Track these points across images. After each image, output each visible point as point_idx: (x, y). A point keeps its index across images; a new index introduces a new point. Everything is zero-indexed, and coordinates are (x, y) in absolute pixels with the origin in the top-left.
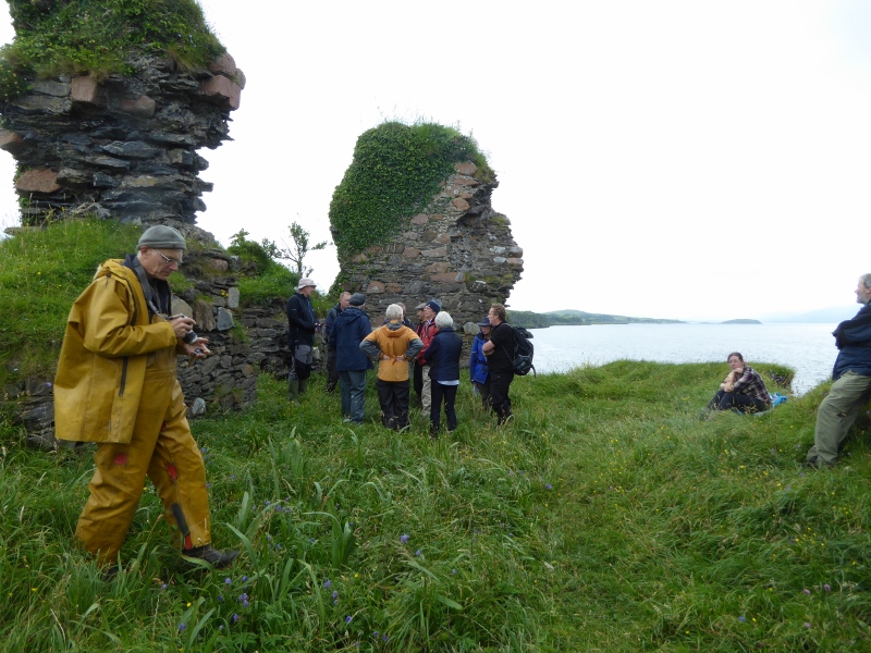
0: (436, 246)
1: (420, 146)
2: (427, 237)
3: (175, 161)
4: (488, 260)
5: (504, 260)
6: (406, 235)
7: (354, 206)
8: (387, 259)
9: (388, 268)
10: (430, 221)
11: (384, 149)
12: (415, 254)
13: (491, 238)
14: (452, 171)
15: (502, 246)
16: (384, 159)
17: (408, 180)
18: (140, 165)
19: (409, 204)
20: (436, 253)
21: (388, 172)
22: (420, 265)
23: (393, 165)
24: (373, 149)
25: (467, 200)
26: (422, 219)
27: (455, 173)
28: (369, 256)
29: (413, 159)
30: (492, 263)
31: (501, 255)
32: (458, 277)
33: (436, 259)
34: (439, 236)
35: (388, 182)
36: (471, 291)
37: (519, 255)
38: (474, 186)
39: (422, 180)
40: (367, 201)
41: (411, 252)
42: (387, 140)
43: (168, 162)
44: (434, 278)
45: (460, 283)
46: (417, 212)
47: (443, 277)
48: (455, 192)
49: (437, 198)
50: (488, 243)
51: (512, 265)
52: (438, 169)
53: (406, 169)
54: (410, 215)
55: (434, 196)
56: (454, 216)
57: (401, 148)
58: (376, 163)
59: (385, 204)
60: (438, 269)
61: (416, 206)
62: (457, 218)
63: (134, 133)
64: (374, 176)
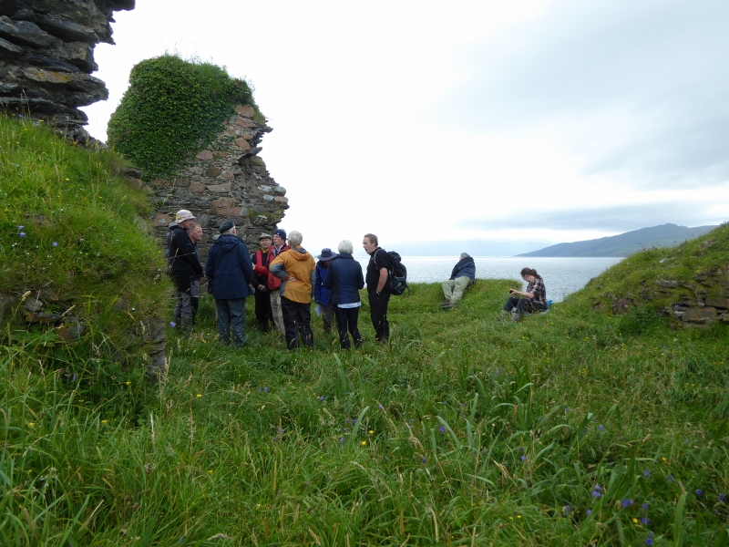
0: (221, 182)
1: (204, 84)
2: (212, 173)
3: (75, 56)
4: (258, 197)
5: (272, 198)
6: (191, 169)
7: (136, 136)
8: (174, 192)
9: (174, 202)
10: (215, 157)
11: (168, 82)
12: (201, 188)
13: (257, 177)
14: (233, 112)
15: (268, 185)
16: (169, 92)
17: (193, 115)
18: (30, 55)
19: (193, 139)
20: (222, 188)
21: (173, 106)
22: (207, 199)
23: (179, 99)
24: (156, 80)
25: (248, 141)
26: (206, 155)
27: (237, 114)
28: (155, 188)
29: (198, 96)
30: (263, 201)
31: (269, 193)
32: (242, 211)
33: (222, 194)
34: (224, 172)
35: (172, 115)
36: (254, 225)
37: (282, 193)
38: (253, 129)
39: (206, 118)
40: (151, 133)
41: (197, 186)
42: (171, 74)
43: (66, 56)
44: (220, 212)
45: (244, 217)
46: (203, 148)
47: (230, 211)
48: (237, 132)
49: (220, 136)
50: (255, 182)
51: (279, 203)
52: (221, 109)
53: (191, 105)
54: (196, 150)
55: (218, 135)
56: (237, 155)
57: (186, 83)
58: (160, 95)
59: (171, 137)
60: (224, 204)
61: (201, 141)
62: (240, 157)
63: (25, 11)
64: (158, 108)
